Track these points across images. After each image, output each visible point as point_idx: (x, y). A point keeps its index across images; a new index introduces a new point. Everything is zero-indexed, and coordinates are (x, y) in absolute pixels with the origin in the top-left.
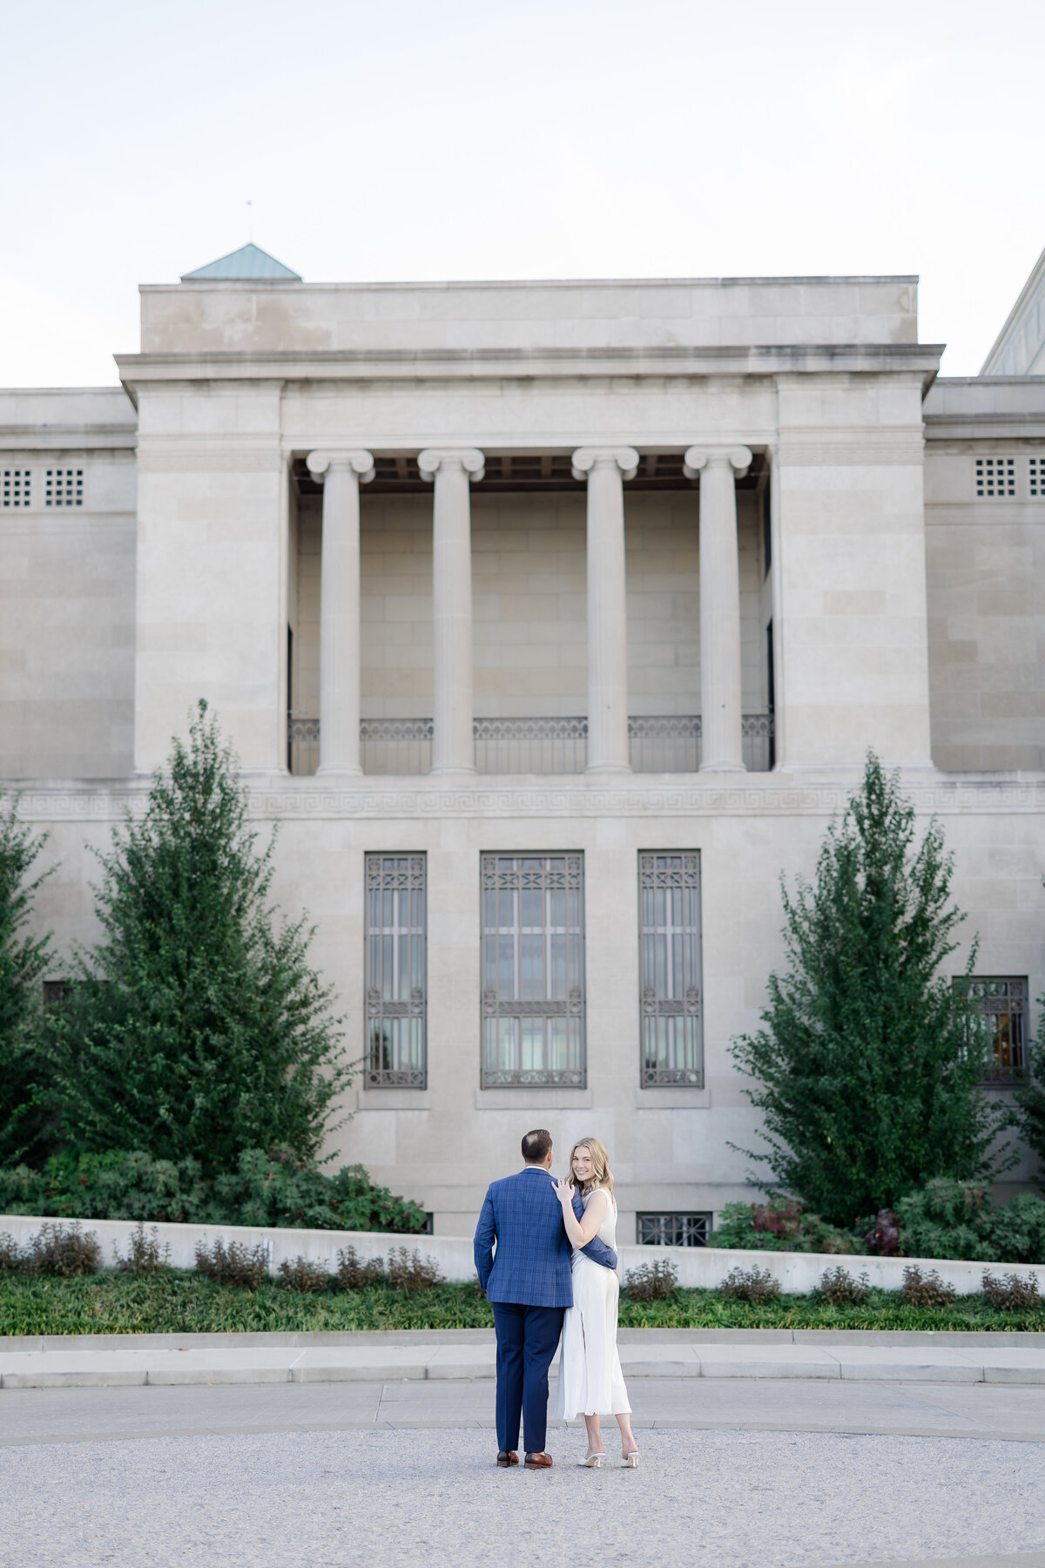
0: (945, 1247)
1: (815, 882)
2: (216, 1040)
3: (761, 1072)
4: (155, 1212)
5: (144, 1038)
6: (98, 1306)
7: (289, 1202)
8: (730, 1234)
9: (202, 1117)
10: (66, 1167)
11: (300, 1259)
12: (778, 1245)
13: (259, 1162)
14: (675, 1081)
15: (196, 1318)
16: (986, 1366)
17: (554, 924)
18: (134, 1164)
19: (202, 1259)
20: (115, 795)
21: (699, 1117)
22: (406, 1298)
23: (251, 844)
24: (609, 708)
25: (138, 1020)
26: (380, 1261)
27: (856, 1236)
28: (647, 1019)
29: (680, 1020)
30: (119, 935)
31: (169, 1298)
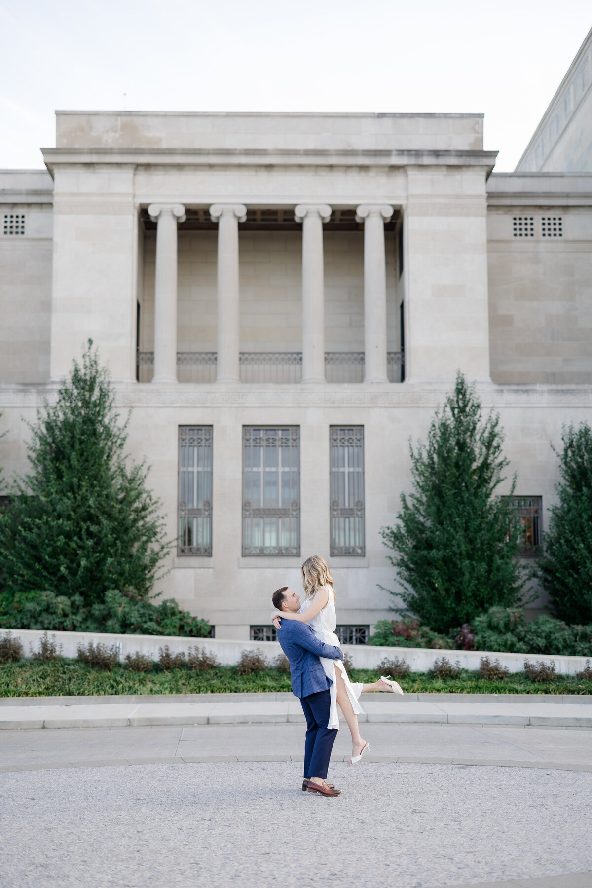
0: (499, 645)
1: (427, 443)
2: (94, 528)
3: (398, 547)
4: (57, 625)
5: (53, 527)
6: (19, 680)
7: (133, 620)
8: (380, 638)
9: (85, 572)
10: (7, 600)
11: (137, 653)
12: (407, 644)
13: (116, 597)
14: (349, 553)
15: (76, 687)
16: (531, 716)
17: (283, 466)
18: (45, 598)
19: (81, 653)
20: (39, 392)
21: (362, 573)
22: (198, 675)
23: (116, 420)
24: (314, 347)
25: (50, 517)
26: (183, 654)
27: (449, 638)
28: (334, 519)
29: (352, 519)
30: (40, 469)
31: (61, 675)
